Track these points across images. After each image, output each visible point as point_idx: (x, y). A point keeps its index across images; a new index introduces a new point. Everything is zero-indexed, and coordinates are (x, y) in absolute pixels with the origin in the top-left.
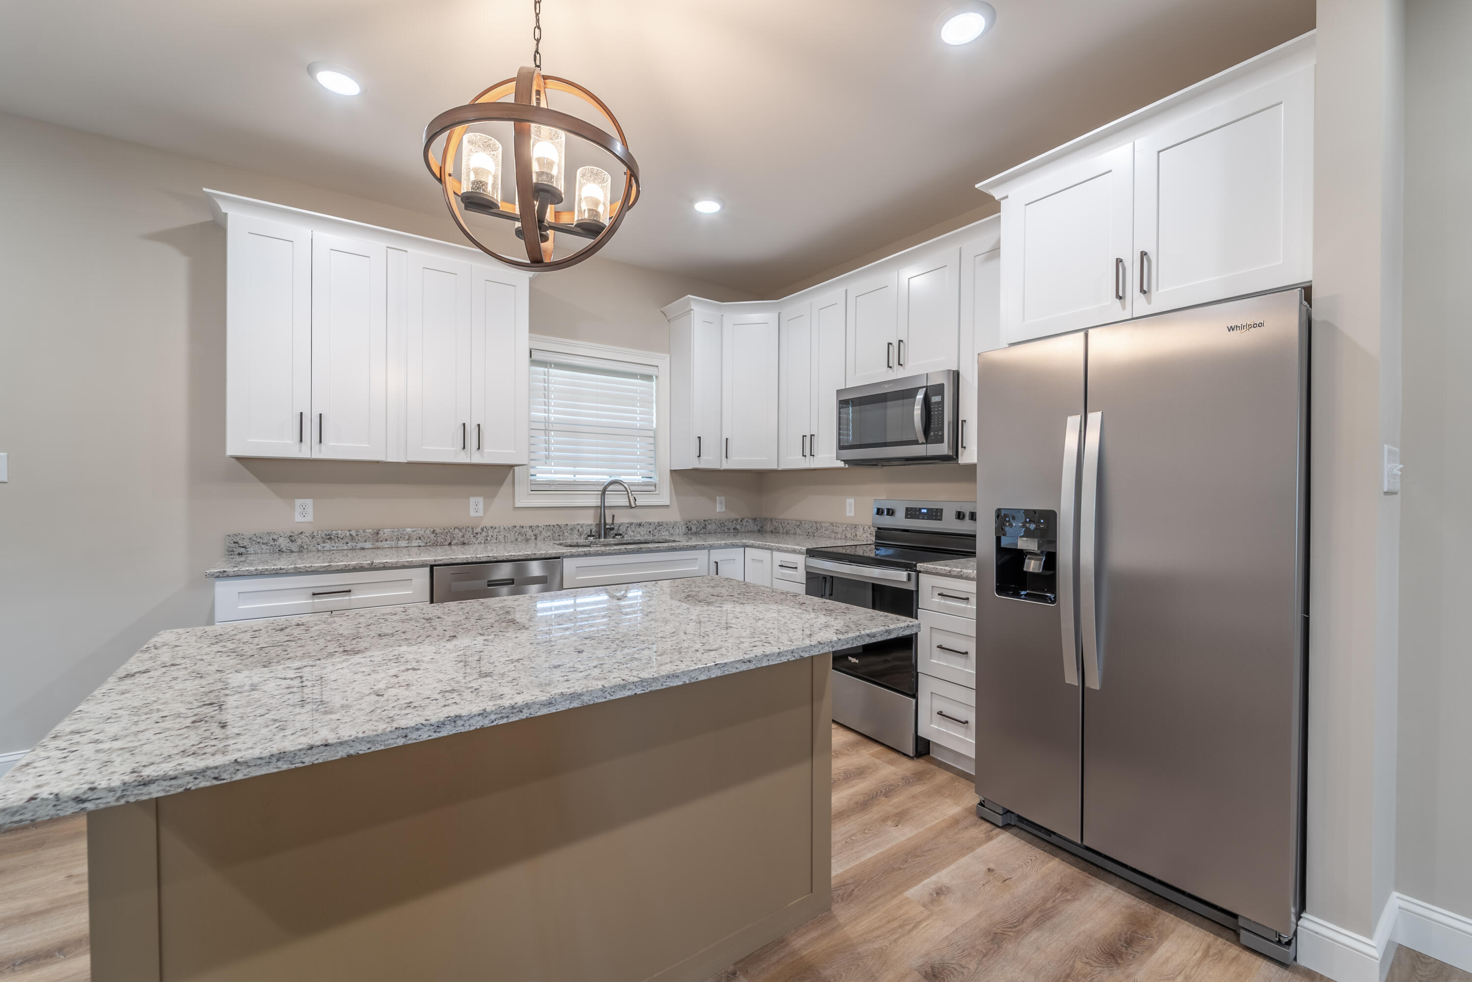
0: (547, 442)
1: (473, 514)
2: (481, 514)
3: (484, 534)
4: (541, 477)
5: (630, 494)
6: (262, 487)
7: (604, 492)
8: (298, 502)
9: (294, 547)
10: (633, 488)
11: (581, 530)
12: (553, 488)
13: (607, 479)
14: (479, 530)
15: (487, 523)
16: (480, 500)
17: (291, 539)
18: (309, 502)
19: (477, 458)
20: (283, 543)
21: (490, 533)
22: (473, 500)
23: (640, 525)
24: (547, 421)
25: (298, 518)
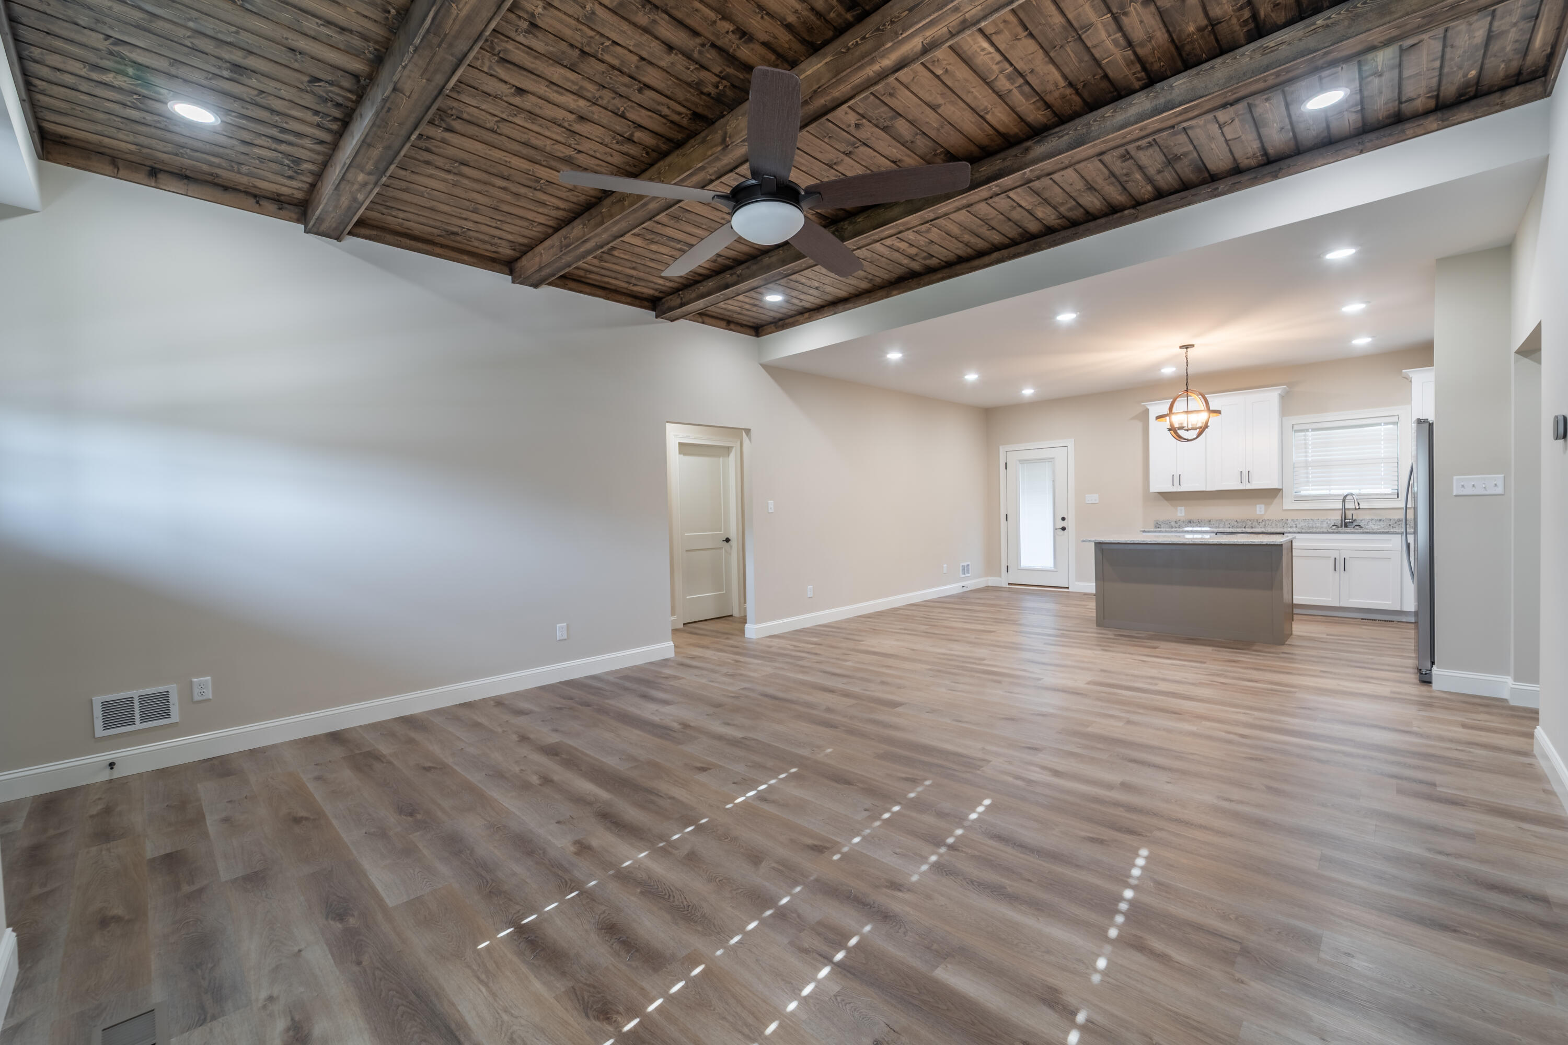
0: (1307, 473)
1: (1258, 513)
2: (1263, 513)
3: (1264, 523)
4: (1303, 493)
5: (1356, 501)
6: (1166, 502)
7: (1344, 501)
8: (1179, 508)
9: (1177, 525)
10: (1358, 497)
11: (1329, 522)
12: (1310, 499)
13: (1345, 492)
14: (1261, 521)
15: (1266, 518)
16: (1263, 506)
17: (1176, 522)
18: (1183, 508)
19: (1249, 487)
20: (1173, 524)
21: (1267, 523)
22: (1258, 506)
23: (1380, 520)
24: (1306, 462)
25: (1179, 514)
